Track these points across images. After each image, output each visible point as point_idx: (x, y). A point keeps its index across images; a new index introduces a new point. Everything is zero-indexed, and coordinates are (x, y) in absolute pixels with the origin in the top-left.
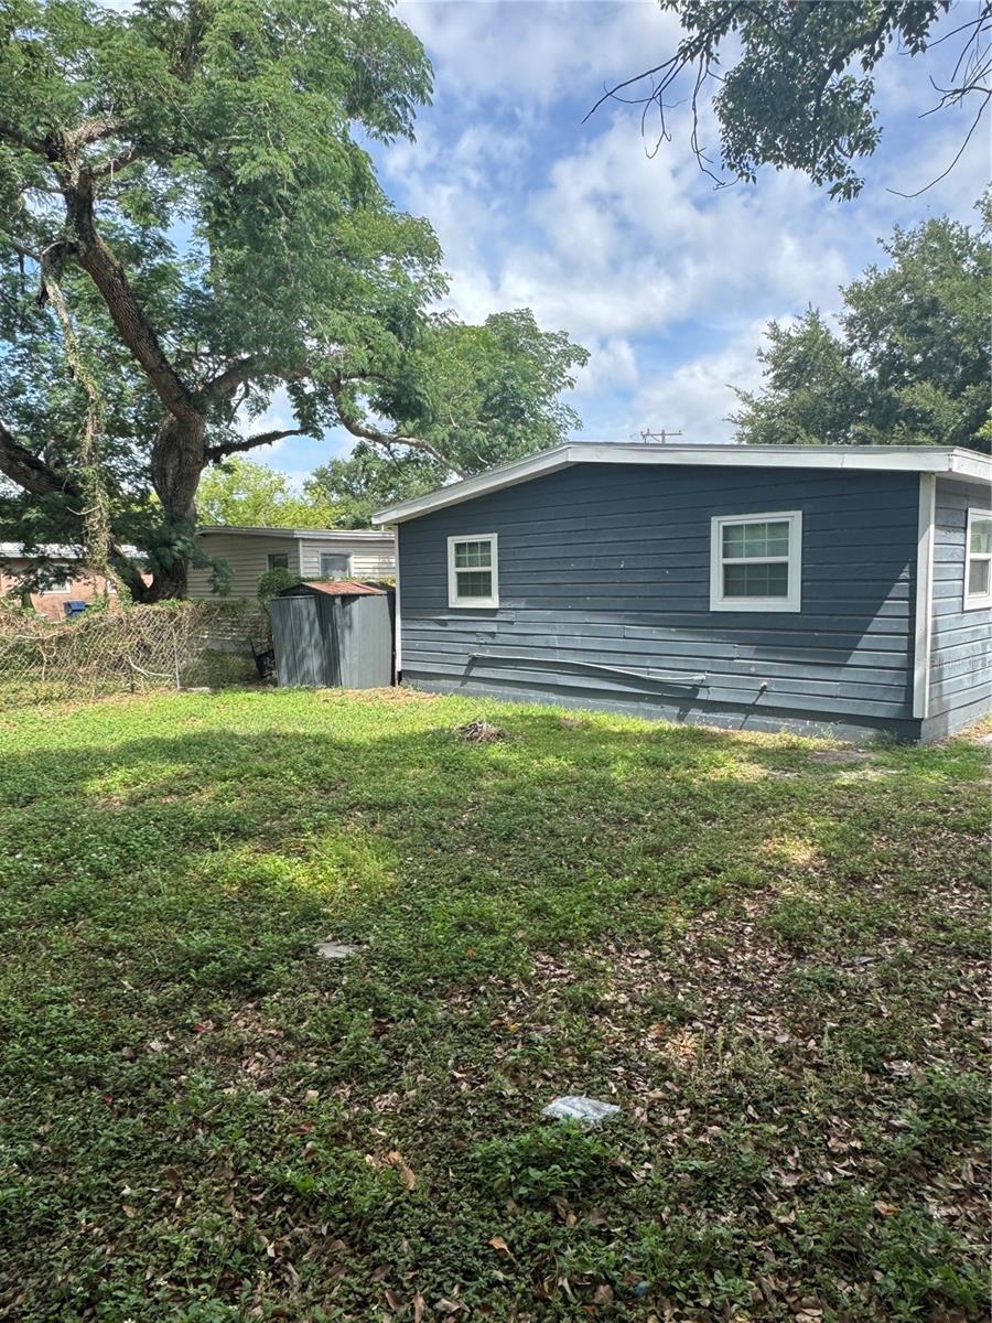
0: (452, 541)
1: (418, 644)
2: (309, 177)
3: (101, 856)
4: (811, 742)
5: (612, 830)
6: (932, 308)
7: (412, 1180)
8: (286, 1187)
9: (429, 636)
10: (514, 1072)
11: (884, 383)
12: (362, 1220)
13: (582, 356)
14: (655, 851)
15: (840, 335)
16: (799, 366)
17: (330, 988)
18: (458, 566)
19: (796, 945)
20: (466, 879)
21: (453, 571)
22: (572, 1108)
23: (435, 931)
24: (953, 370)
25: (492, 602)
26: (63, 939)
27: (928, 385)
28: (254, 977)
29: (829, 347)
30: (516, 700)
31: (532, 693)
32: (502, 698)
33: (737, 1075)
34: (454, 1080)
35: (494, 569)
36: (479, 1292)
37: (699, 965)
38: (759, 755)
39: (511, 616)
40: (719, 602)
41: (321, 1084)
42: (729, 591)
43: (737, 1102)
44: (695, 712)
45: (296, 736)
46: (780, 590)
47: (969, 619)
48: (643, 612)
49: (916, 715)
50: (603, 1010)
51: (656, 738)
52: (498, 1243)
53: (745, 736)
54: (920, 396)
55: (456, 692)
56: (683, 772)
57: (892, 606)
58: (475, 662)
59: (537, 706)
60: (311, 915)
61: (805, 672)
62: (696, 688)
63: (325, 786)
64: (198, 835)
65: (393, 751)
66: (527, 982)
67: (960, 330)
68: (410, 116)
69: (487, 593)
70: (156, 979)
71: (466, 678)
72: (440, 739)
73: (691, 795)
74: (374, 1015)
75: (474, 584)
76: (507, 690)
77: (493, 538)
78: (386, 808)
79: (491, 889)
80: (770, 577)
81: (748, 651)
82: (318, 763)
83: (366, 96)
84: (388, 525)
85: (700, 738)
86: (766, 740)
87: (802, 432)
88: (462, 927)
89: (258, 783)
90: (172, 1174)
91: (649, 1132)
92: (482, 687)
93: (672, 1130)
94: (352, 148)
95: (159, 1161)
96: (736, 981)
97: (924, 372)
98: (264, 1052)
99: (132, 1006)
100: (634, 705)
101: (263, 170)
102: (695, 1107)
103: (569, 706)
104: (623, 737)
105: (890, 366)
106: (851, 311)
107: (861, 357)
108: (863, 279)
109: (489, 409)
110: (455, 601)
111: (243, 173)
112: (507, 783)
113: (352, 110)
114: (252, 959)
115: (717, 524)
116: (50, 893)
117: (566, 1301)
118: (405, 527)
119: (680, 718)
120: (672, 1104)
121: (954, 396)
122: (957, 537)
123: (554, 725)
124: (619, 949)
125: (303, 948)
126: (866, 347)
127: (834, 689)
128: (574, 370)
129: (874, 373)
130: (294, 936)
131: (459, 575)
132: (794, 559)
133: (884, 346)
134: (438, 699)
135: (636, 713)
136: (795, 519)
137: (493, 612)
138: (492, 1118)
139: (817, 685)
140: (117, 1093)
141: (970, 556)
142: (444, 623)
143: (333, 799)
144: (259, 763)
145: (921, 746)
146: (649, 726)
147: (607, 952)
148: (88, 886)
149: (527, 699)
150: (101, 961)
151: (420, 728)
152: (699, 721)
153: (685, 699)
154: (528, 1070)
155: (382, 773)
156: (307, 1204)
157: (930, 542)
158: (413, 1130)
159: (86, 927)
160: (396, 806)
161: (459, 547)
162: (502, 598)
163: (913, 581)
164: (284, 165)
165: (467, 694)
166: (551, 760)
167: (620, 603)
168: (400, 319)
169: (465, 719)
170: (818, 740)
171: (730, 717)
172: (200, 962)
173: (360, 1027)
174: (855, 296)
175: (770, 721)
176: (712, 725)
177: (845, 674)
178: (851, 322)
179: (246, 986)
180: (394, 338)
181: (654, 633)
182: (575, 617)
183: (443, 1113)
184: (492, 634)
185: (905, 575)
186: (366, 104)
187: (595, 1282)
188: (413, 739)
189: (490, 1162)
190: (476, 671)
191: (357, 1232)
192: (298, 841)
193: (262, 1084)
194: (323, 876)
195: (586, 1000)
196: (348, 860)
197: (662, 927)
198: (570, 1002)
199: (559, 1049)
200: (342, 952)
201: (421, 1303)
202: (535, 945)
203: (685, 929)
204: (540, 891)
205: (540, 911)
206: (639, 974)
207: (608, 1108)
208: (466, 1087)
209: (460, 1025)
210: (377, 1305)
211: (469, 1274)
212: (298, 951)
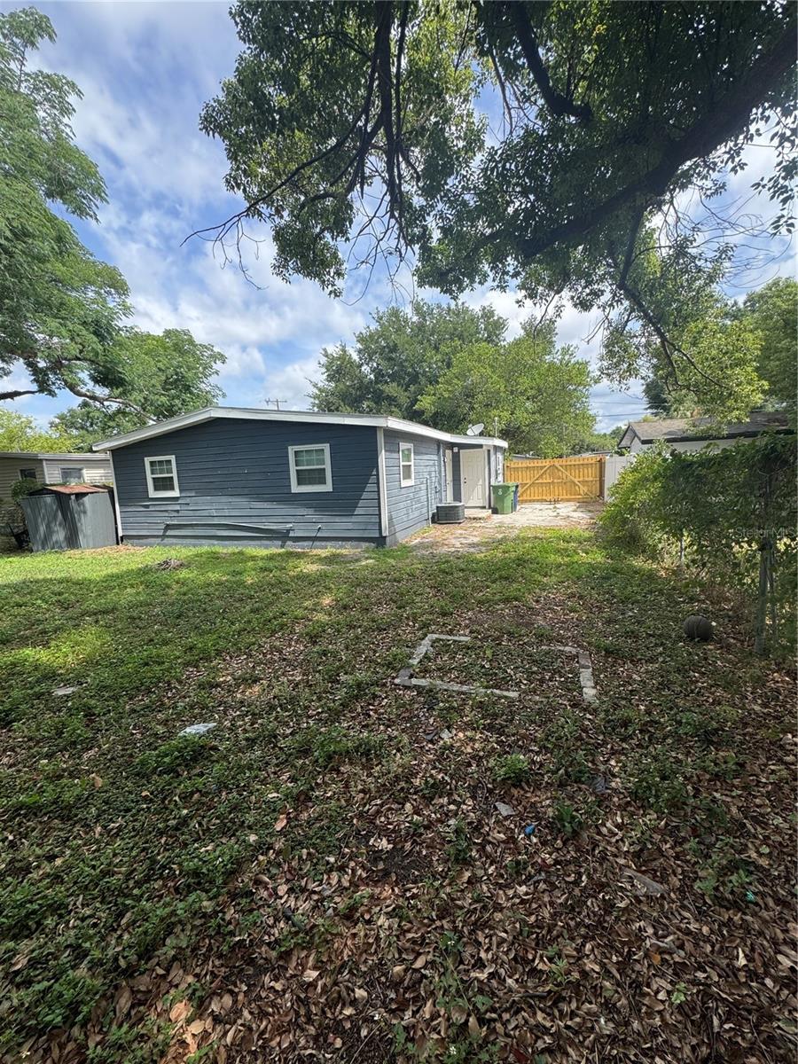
0: (147, 460)
1: (131, 519)
2: (20, 234)
4: (344, 551)
5: (238, 605)
6: (394, 349)
7: (99, 782)
8: (22, 806)
9: (139, 514)
10: (165, 723)
11: (376, 383)
12: (69, 807)
13: (223, 359)
14: (255, 611)
15: (355, 357)
16: (338, 371)
17: (60, 711)
18: (152, 473)
19: (313, 639)
20: (152, 640)
21: (149, 477)
22: (196, 729)
23: (129, 668)
24: (404, 379)
25: (176, 493)
27: (395, 384)
28: (7, 715)
29: (351, 362)
30: (194, 546)
31: (204, 541)
32: (185, 546)
33: (275, 697)
34: (133, 734)
35: (175, 475)
36: (132, 816)
37: (269, 656)
38: (321, 560)
39: (188, 500)
40: (295, 488)
41: (49, 756)
42: (300, 483)
43: (272, 708)
44: (289, 543)
45: (45, 580)
46: (323, 482)
47: (403, 491)
48: (258, 494)
49: (384, 535)
50: (218, 685)
51: (271, 558)
52: (144, 793)
53: (315, 552)
54: (391, 389)
55: (158, 544)
56: (278, 573)
57: (370, 487)
58: (168, 527)
59: (205, 547)
60: (51, 676)
61: (337, 519)
62: (288, 531)
63: (66, 606)
65: (115, 582)
66: (180, 682)
67: (406, 360)
68: (94, 208)
69: (172, 488)
71: (164, 537)
72: (145, 571)
73: (280, 583)
74: (85, 716)
75: (163, 484)
76: (188, 541)
77: (173, 458)
78: (105, 612)
79: (165, 643)
80: (318, 477)
81: (311, 511)
82: (60, 594)
83: (59, 188)
84: (104, 451)
85: (290, 555)
86: (324, 553)
87: (342, 404)
88: (147, 664)
89: (16, 611)
91: (230, 729)
92: (174, 540)
93: (240, 726)
94: (52, 219)
96: (284, 659)
97: (393, 377)
98: (13, 751)
100: (258, 542)
102: (253, 714)
103: (224, 546)
104: (253, 558)
105: (378, 373)
106: (359, 346)
107: (366, 369)
108: (364, 331)
109: (166, 385)
110: (152, 494)
112: (185, 589)
113: (49, 194)
114: (7, 706)
115: (291, 450)
117: (176, 805)
118: (116, 453)
119: (282, 547)
120: (242, 717)
121: (406, 390)
122: (395, 455)
123: (215, 557)
124: (231, 658)
125: (43, 694)
126: (367, 364)
127: (350, 526)
128: (218, 366)
129: (372, 376)
130: (37, 689)
131: (154, 479)
132: (328, 467)
133: (375, 365)
134: (148, 550)
135: (260, 546)
136: (326, 447)
137: (177, 499)
138: (151, 744)
139: (341, 525)
141: (402, 464)
142: (147, 506)
143: (69, 613)
144: (17, 598)
145: (387, 547)
146: (264, 552)
147: (224, 660)
149: (201, 545)
151: (134, 566)
152: (291, 547)
153: (283, 537)
154: (174, 720)
155: (106, 595)
156: (33, 810)
157: (383, 457)
158: (106, 763)
160: (114, 610)
161: (152, 463)
162: (181, 491)
163: (378, 475)
165: (165, 545)
166: (210, 574)
167: (247, 491)
168: (101, 329)
169: (163, 558)
170: (347, 550)
171: (306, 543)
173: (77, 725)
174: (361, 339)
175: (323, 543)
176: (298, 548)
177: (354, 519)
178: (360, 351)
180: (95, 339)
181: (266, 505)
182: (224, 499)
183: (123, 750)
184: (178, 511)
185: (374, 473)
186: (61, 195)
187: (192, 793)
188: (129, 572)
189: (143, 763)
190: (169, 532)
191: (66, 813)
192: (43, 638)
193: (10, 766)
194: (61, 654)
195: (209, 683)
196: (77, 644)
197: (254, 644)
198: (201, 686)
199: (192, 707)
200: (69, 691)
201: (99, 829)
202: (187, 664)
203: (265, 643)
204: (193, 639)
205: (191, 648)
206: (238, 666)
207: (212, 725)
208: (139, 736)
209: (138, 709)
210: (75, 838)
211: (128, 810)
212: (39, 696)
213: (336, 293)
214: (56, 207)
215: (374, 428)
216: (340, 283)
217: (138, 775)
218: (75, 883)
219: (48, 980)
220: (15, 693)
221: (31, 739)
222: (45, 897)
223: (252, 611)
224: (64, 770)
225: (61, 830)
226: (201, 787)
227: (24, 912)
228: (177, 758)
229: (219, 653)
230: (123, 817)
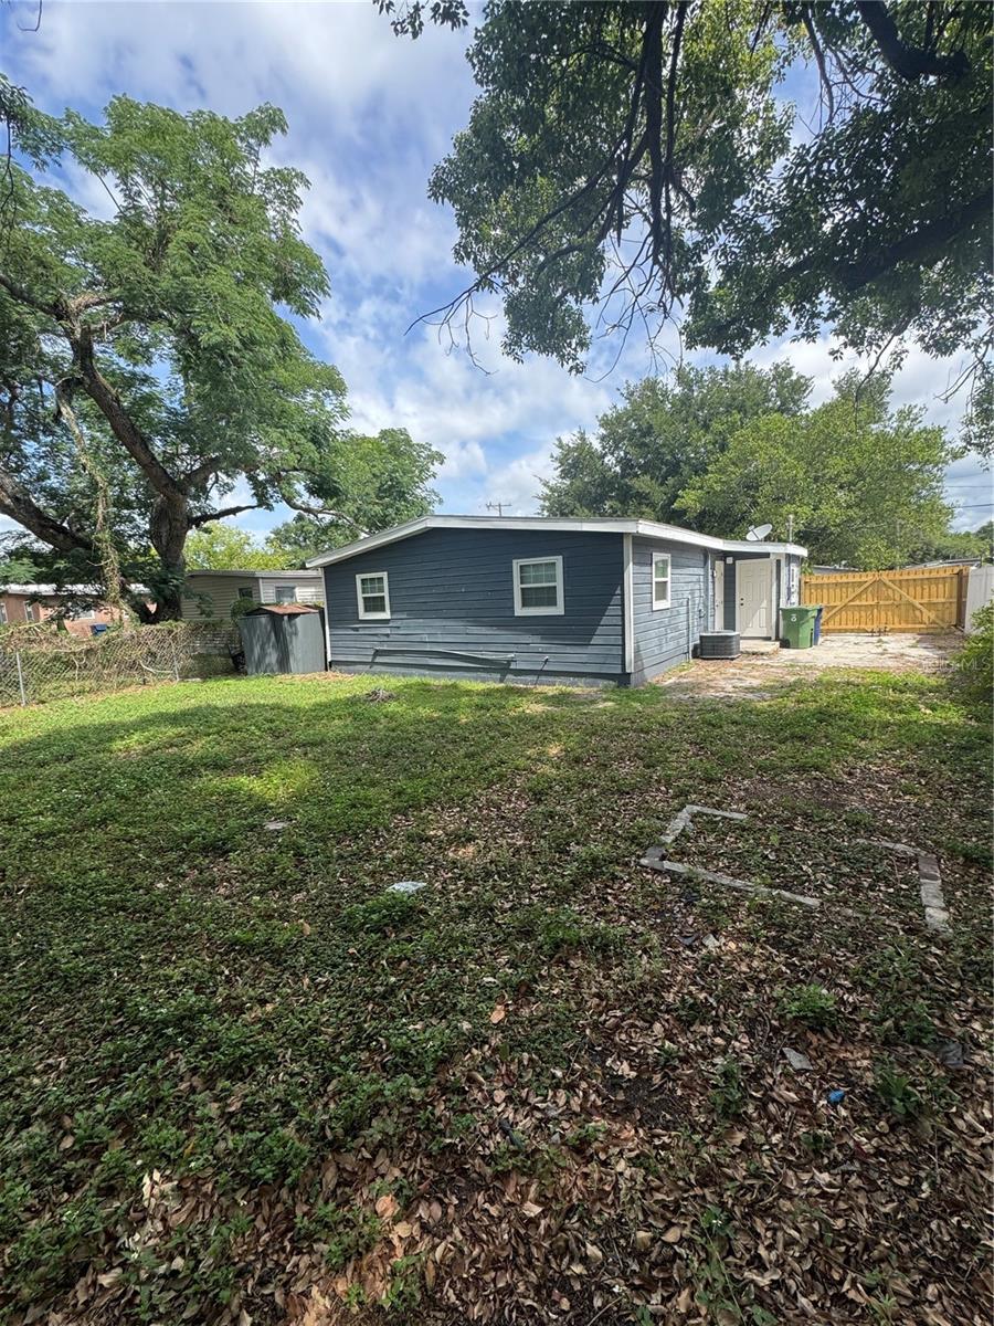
0: (359, 578)
1: (340, 644)
2: (249, 343)
3: (123, 785)
4: (576, 690)
5: (450, 747)
6: (649, 431)
7: (308, 929)
8: (237, 941)
9: (348, 638)
10: (372, 874)
11: (623, 477)
12: (280, 951)
13: (441, 458)
14: (470, 756)
15: (597, 445)
16: (573, 466)
17: (271, 846)
18: (363, 593)
19: (538, 796)
20: (359, 780)
21: (360, 596)
22: (405, 887)
23: (337, 808)
24: (660, 469)
25: (386, 615)
26: (97, 836)
27: (648, 478)
28: (224, 844)
29: (591, 453)
30: (404, 675)
31: (414, 671)
32: (395, 675)
33: (491, 862)
34: (340, 883)
35: (386, 594)
36: (340, 973)
37: (484, 812)
38: (547, 699)
39: (398, 623)
40: (519, 611)
41: (261, 893)
42: (525, 604)
43: (489, 874)
44: (509, 676)
45: (258, 705)
46: (553, 602)
47: (656, 616)
48: (477, 619)
49: (628, 671)
50: (428, 839)
51: (488, 693)
52: (351, 951)
53: (540, 689)
54: (643, 483)
55: (367, 672)
56: (497, 713)
57: (612, 610)
58: (378, 652)
59: (416, 678)
60: (262, 808)
61: (568, 650)
62: (509, 662)
63: (276, 734)
64: (190, 770)
65: (323, 711)
66: (388, 831)
67: (664, 445)
68: (317, 304)
69: (383, 609)
70: (160, 851)
71: (373, 663)
72: (353, 701)
73: (499, 724)
74: (294, 855)
75: (374, 604)
76: (398, 669)
77: (385, 575)
78: (314, 744)
79: (373, 784)
80: (547, 597)
81: (537, 639)
82: (272, 721)
83: (285, 288)
84: (316, 568)
85: (511, 691)
86: (551, 690)
87: (578, 505)
88: (354, 806)
89: (233, 736)
90: (169, 946)
91: (441, 892)
92: (383, 668)
93: (453, 891)
94: (277, 322)
95: (163, 941)
96: (503, 818)
97: (645, 469)
98: (229, 882)
99: (144, 867)
100: (475, 674)
101: (219, 339)
102: (467, 879)
103: (436, 677)
104: (468, 693)
105: (626, 463)
106: (602, 431)
107: (610, 460)
108: (609, 412)
109: (382, 492)
110: (363, 615)
111: (204, 338)
112: (394, 724)
113: (276, 297)
114: (224, 834)
115: (516, 564)
116: (87, 811)
117: (383, 970)
118: (328, 569)
119: (501, 681)
120: (455, 880)
121: (662, 484)
122: (646, 569)
123: (425, 689)
124: (443, 809)
125: (255, 826)
126: (612, 454)
127: (584, 658)
128: (435, 467)
129: (618, 469)
130: (250, 820)
131: (365, 598)
132: (559, 584)
133: (622, 454)
134: (356, 678)
135: (476, 679)
136: (558, 560)
137: (386, 621)
138: (358, 897)
139: (574, 657)
140: (135, 912)
141: (655, 580)
142: (357, 629)
143: (281, 742)
144: (233, 723)
145: (632, 688)
146: (480, 686)
147: (435, 811)
148: (116, 805)
149: (411, 675)
150: (123, 845)
151: (342, 696)
152: (512, 681)
153: (503, 669)
154: (382, 873)
155: (314, 725)
156: (247, 948)
157: (630, 571)
158: (314, 910)
159: (115, 829)
160: (322, 742)
161: (364, 581)
162: (392, 612)
163: (622, 595)
164: (233, 335)
165: (374, 674)
166: (420, 709)
167: (463, 614)
168: (318, 435)
169: (371, 688)
170: (579, 688)
171: (529, 678)
172: (189, 839)
173: (287, 861)
174: (605, 423)
175: (551, 679)
176: (519, 683)
177: (590, 650)
178: (603, 438)
179: (219, 849)
180: (313, 447)
181: (484, 630)
182: (438, 623)
183: (331, 898)
184: (387, 635)
185: (618, 592)
186: (286, 295)
187: (400, 960)
188: (338, 702)
189: (351, 916)
190: (378, 658)
191: (277, 956)
192: (256, 768)
193: (226, 898)
194: (271, 786)
195: (418, 835)
196: (287, 776)
197: (468, 795)
198: (410, 838)
199: (400, 861)
200: (280, 826)
201: (307, 981)
202: (395, 811)
203: (481, 795)
204: (402, 782)
205: (400, 793)
206: (451, 820)
207: (422, 885)
208: (346, 885)
209: (346, 855)
210: (284, 986)
211: (335, 966)
212: (252, 828)
213: (578, 369)
214: (282, 309)
215: (620, 536)
216: (582, 356)
217: (345, 928)
218: (285, 1034)
219: (261, 1131)
220: (231, 822)
221: (244, 872)
222: (257, 1042)
223: (467, 756)
224: (275, 910)
225: (272, 974)
226: (409, 954)
227: (238, 1054)
228: (385, 917)
229: (429, 802)
230: (331, 972)
